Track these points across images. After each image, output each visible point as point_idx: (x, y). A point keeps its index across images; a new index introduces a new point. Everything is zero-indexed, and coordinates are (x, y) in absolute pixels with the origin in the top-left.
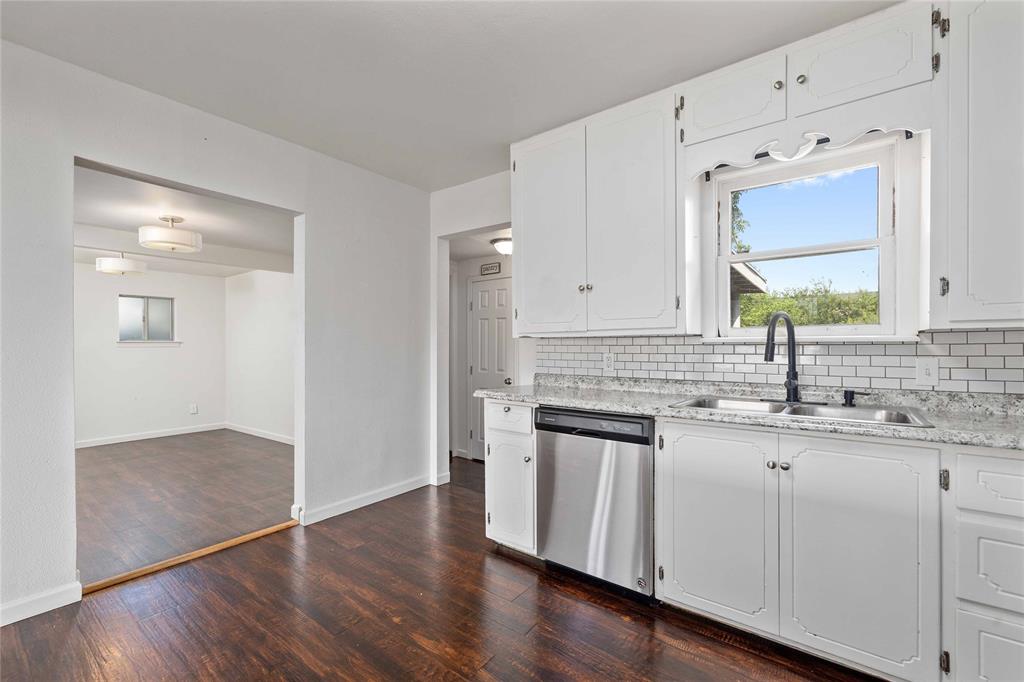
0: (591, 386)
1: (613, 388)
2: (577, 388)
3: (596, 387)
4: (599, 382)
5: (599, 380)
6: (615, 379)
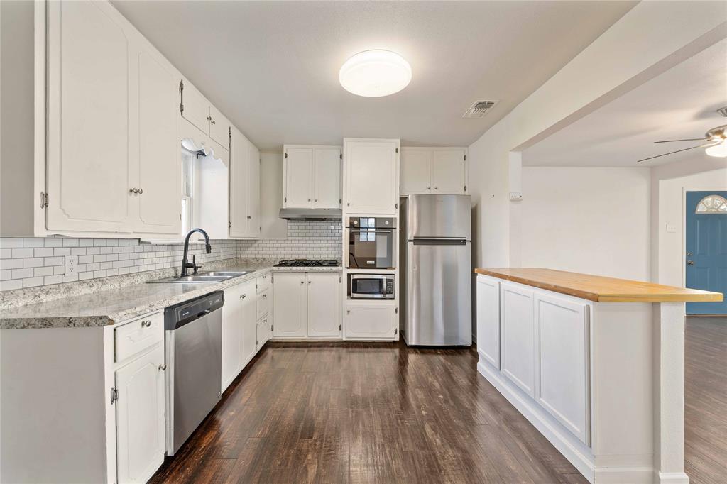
6: (82, 282)
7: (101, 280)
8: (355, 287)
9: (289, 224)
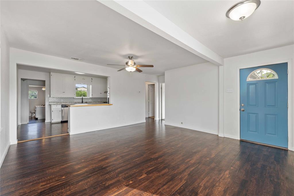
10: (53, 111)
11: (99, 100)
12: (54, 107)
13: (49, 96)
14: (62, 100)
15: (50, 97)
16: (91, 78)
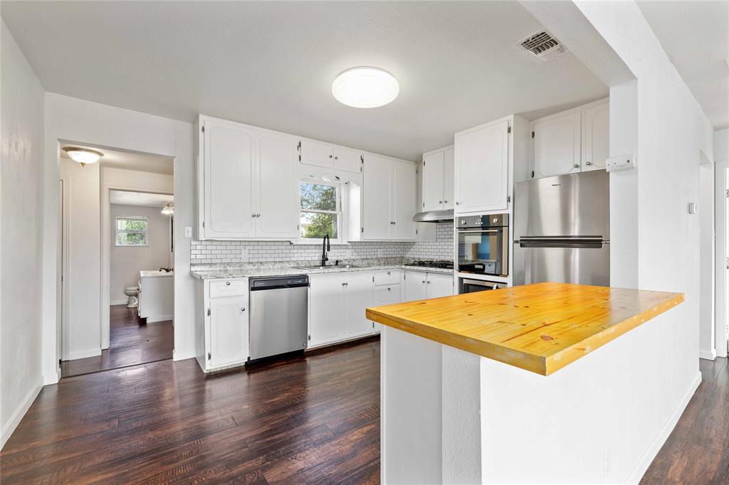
0: (236, 268)
1: (249, 268)
2: (227, 270)
3: (239, 268)
4: (241, 266)
5: (241, 264)
6: (249, 263)
7: (261, 263)
8: (465, 288)
9: (438, 227)
10: (209, 314)
11: (380, 253)
12: (214, 291)
13: (188, 232)
14: (245, 255)
15: (195, 236)
16: (358, 153)
